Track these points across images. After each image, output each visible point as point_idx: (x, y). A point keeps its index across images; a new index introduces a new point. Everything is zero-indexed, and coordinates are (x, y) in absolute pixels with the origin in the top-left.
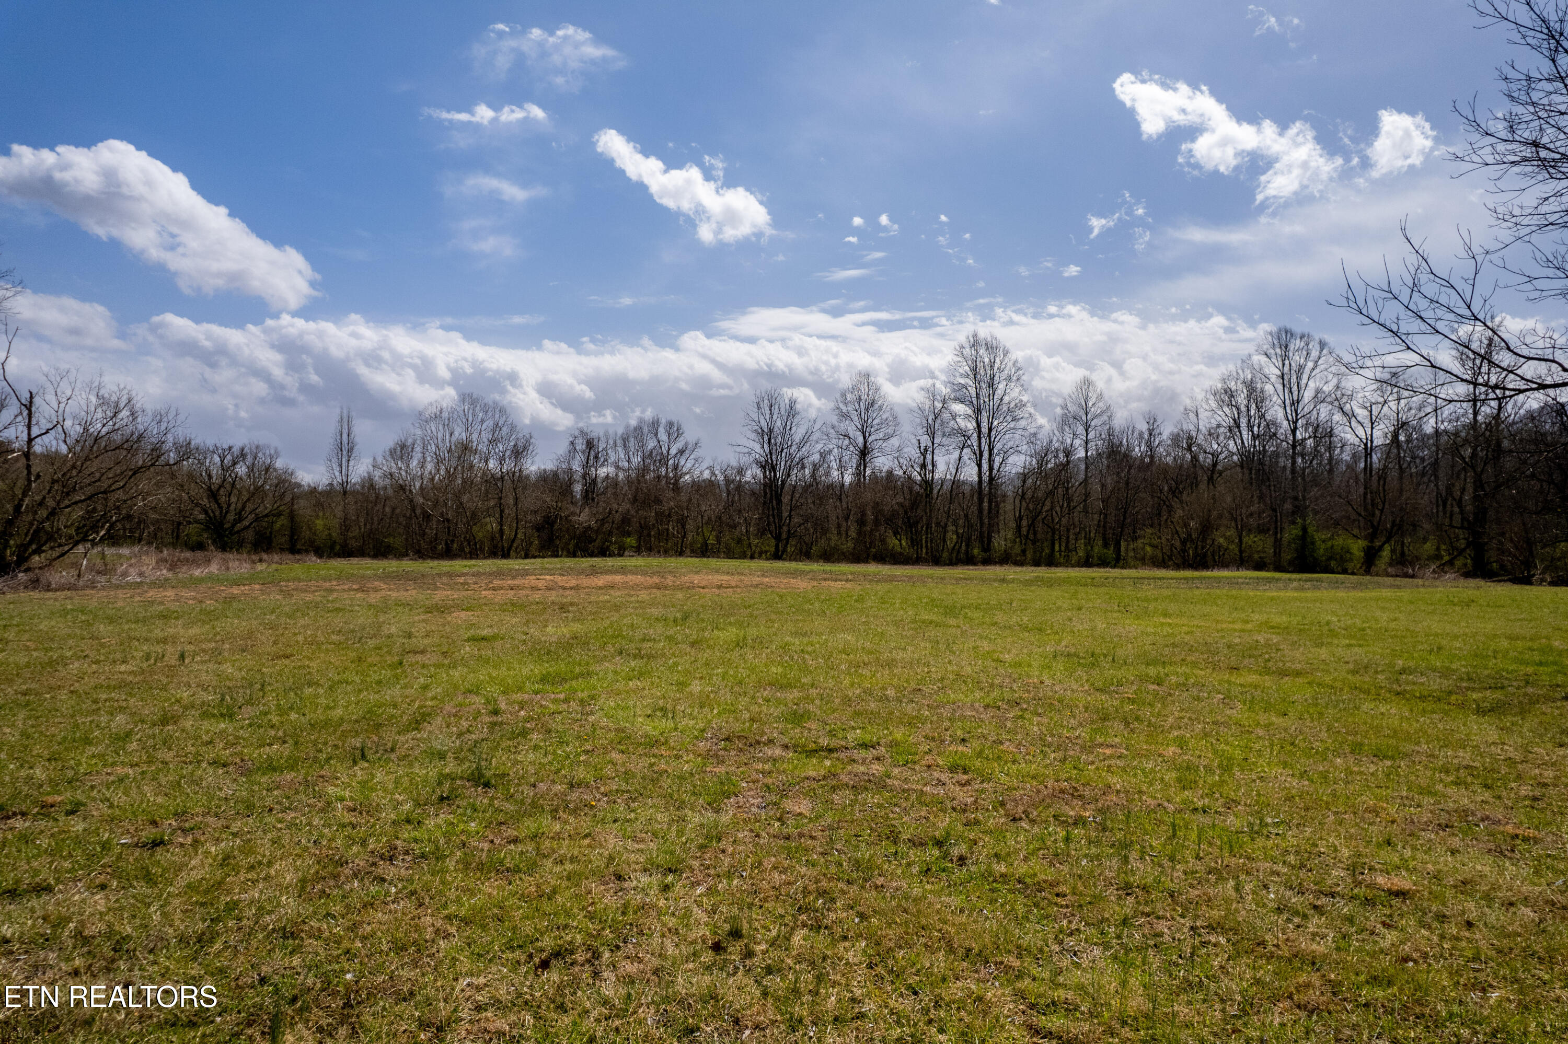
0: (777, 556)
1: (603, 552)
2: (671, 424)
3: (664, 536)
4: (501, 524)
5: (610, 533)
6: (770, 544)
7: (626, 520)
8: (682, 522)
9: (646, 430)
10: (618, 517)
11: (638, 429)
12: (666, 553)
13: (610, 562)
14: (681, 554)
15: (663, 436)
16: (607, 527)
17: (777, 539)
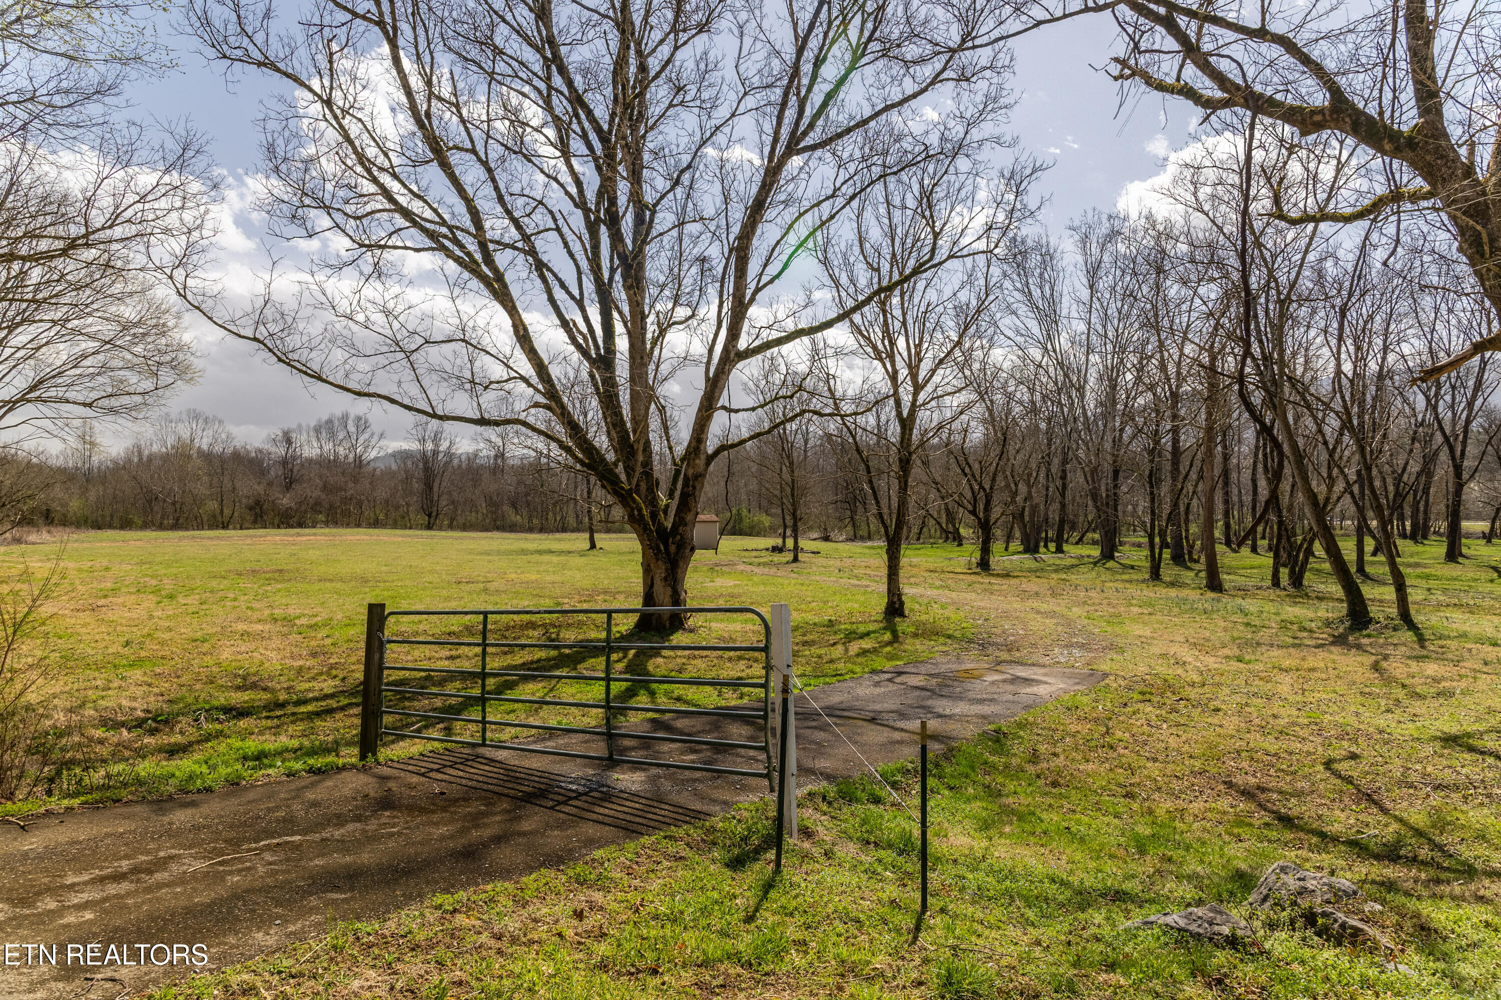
0: (429, 527)
1: (300, 525)
2: (359, 419)
3: (347, 514)
4: (221, 505)
5: (306, 512)
6: (423, 519)
7: (318, 503)
8: (360, 504)
9: (336, 423)
10: (312, 501)
11: (330, 422)
12: (348, 525)
13: (307, 531)
14: (358, 525)
15: (352, 428)
16: (303, 508)
17: (430, 516)
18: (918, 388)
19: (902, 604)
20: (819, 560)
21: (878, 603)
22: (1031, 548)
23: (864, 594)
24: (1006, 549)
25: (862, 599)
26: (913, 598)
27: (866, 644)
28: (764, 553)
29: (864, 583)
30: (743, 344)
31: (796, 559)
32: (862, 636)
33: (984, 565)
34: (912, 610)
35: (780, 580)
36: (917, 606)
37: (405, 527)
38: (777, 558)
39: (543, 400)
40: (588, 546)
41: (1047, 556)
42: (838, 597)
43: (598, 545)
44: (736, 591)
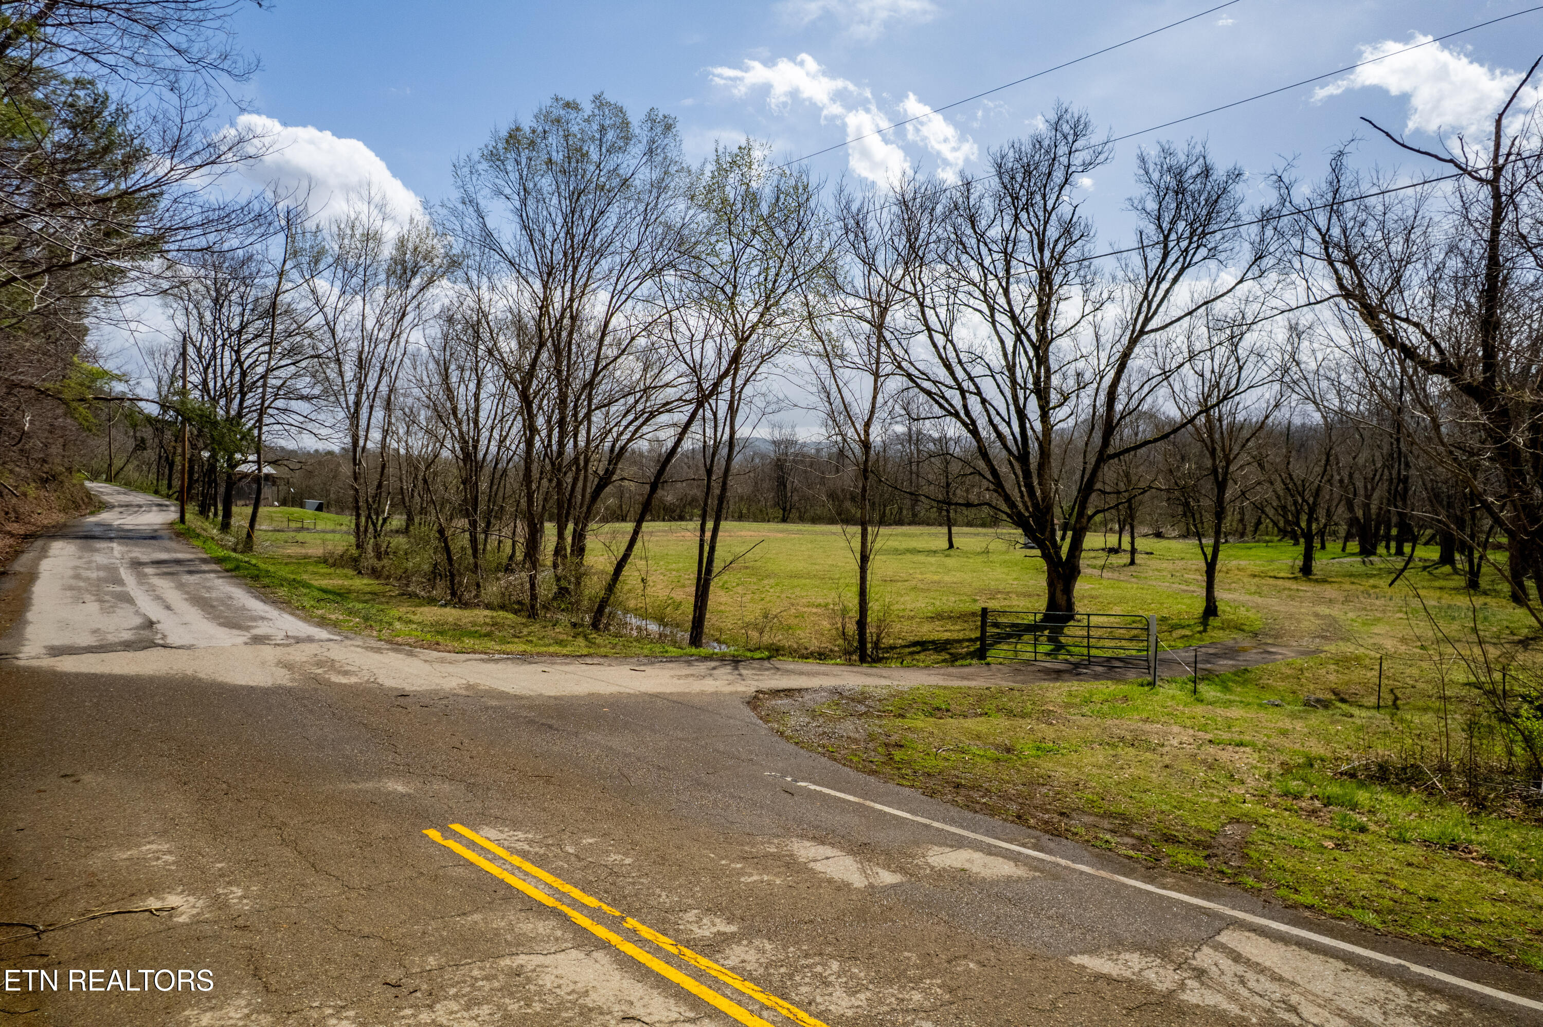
0: (784, 520)
1: (681, 518)
6: (778, 512)
17: (784, 509)
18: (1229, 463)
19: (1216, 607)
20: (1154, 563)
21: (1199, 606)
22: (1367, 551)
23: (1192, 597)
24: (1344, 550)
25: (1189, 602)
26: (1227, 603)
27: (1187, 632)
28: (1101, 554)
29: (1192, 588)
30: (1111, 451)
31: (1132, 562)
32: (1183, 627)
33: (1306, 570)
34: (1224, 611)
35: (1123, 584)
36: (1228, 609)
37: (763, 521)
38: (1115, 560)
39: (992, 487)
40: (947, 546)
41: (1384, 557)
42: (1171, 600)
43: (955, 545)
44: (1094, 593)
